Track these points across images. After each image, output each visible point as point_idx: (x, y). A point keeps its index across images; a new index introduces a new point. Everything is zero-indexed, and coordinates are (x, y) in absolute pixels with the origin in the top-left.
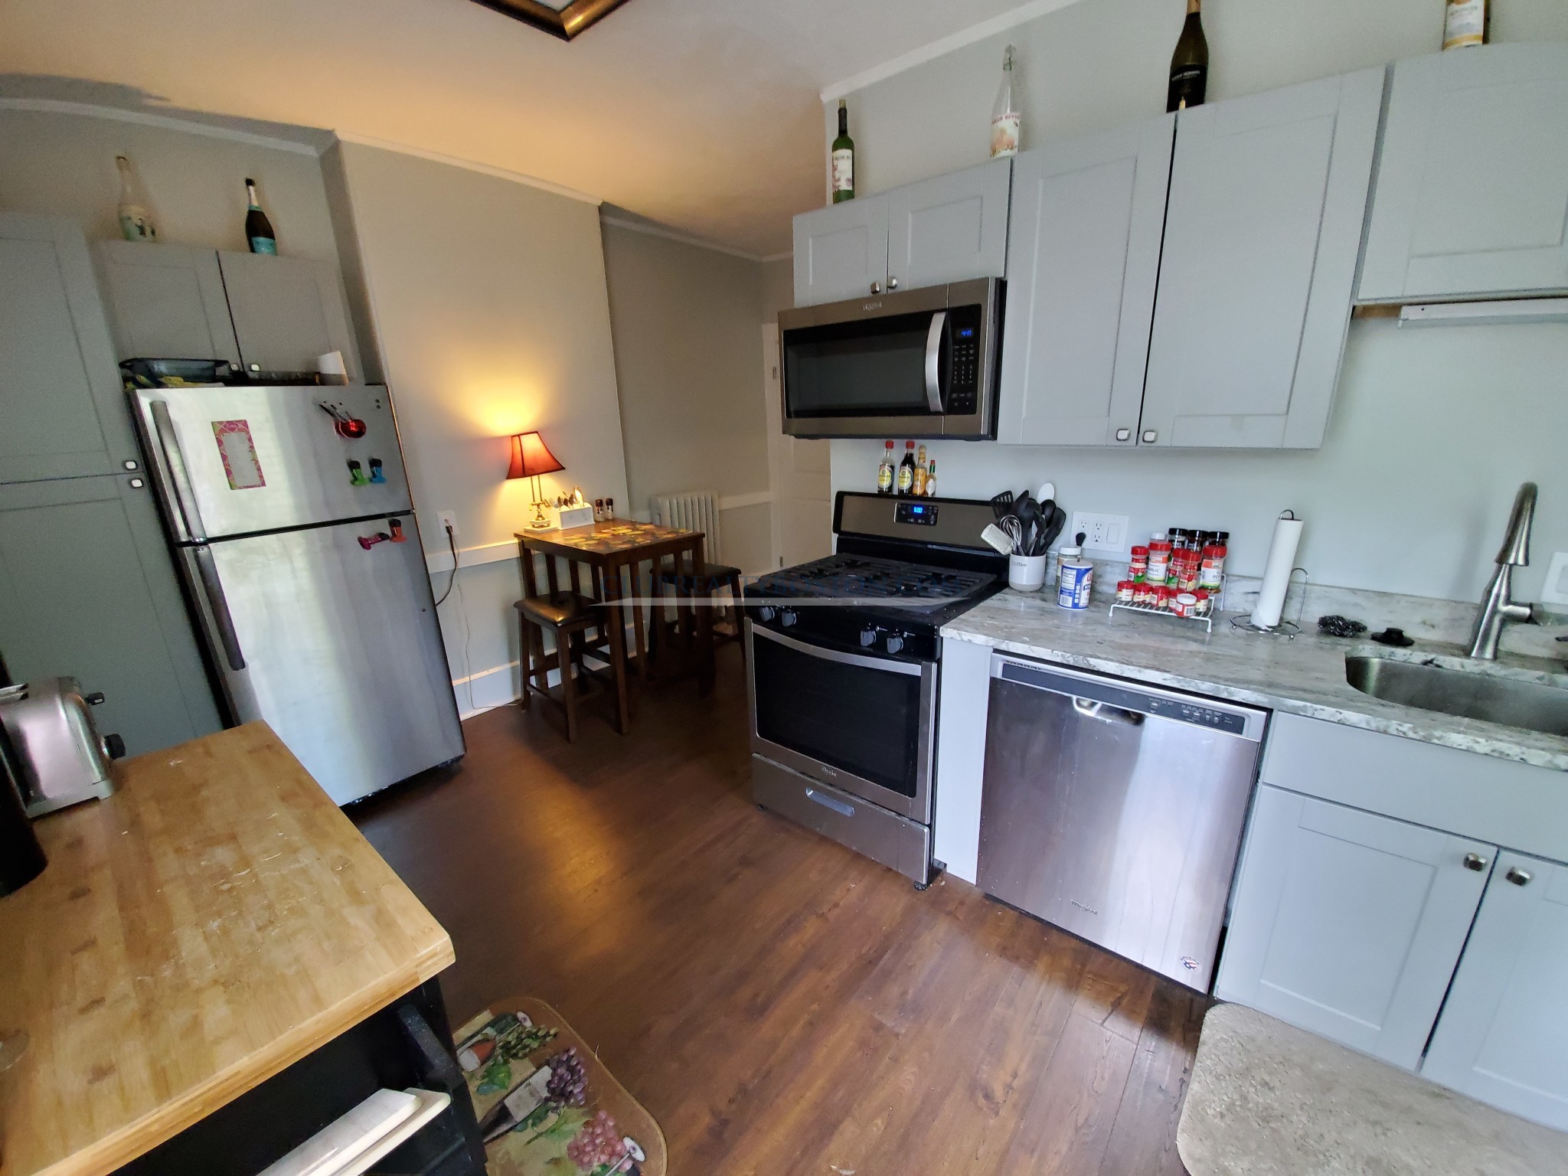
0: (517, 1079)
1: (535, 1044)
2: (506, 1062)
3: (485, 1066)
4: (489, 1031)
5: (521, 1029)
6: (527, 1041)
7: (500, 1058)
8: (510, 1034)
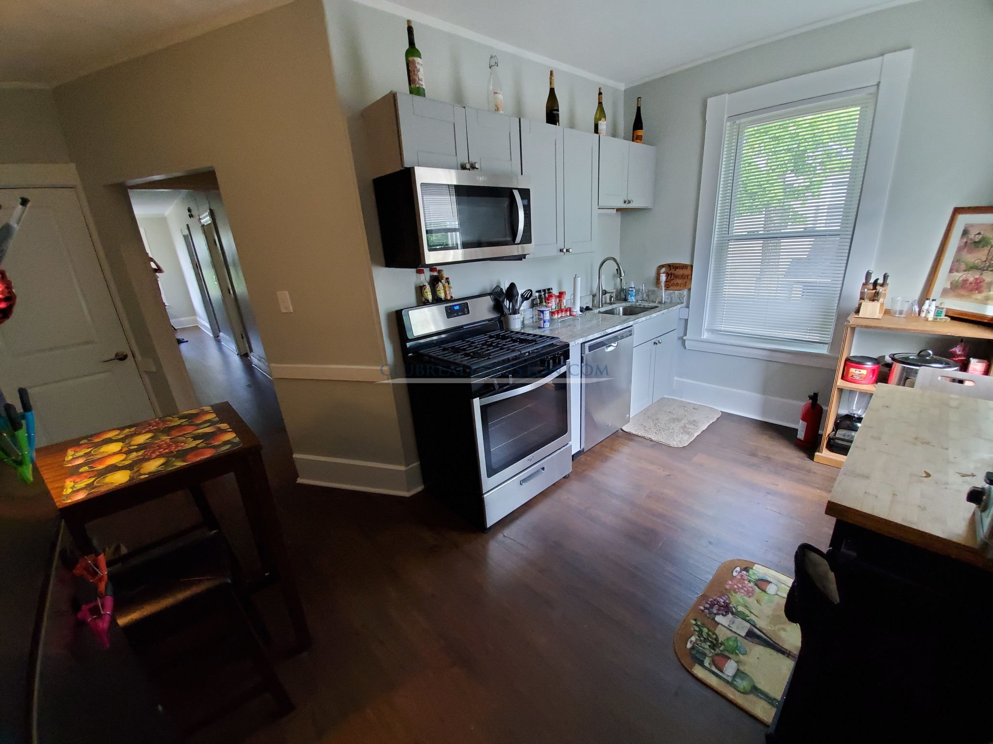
0: (730, 634)
1: (705, 630)
2: (722, 644)
3: (730, 656)
4: (707, 663)
5: (699, 642)
6: (705, 635)
7: (721, 649)
8: (704, 648)
